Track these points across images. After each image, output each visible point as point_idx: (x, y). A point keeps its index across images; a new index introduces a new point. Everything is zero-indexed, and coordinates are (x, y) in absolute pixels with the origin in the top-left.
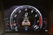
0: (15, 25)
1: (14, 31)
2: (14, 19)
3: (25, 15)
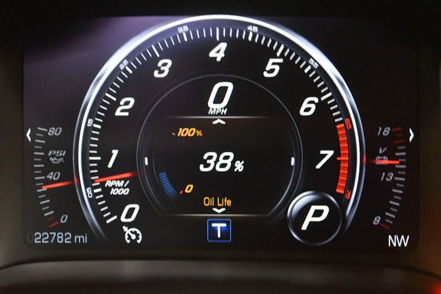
1: (110, 245)
3: (211, 103)
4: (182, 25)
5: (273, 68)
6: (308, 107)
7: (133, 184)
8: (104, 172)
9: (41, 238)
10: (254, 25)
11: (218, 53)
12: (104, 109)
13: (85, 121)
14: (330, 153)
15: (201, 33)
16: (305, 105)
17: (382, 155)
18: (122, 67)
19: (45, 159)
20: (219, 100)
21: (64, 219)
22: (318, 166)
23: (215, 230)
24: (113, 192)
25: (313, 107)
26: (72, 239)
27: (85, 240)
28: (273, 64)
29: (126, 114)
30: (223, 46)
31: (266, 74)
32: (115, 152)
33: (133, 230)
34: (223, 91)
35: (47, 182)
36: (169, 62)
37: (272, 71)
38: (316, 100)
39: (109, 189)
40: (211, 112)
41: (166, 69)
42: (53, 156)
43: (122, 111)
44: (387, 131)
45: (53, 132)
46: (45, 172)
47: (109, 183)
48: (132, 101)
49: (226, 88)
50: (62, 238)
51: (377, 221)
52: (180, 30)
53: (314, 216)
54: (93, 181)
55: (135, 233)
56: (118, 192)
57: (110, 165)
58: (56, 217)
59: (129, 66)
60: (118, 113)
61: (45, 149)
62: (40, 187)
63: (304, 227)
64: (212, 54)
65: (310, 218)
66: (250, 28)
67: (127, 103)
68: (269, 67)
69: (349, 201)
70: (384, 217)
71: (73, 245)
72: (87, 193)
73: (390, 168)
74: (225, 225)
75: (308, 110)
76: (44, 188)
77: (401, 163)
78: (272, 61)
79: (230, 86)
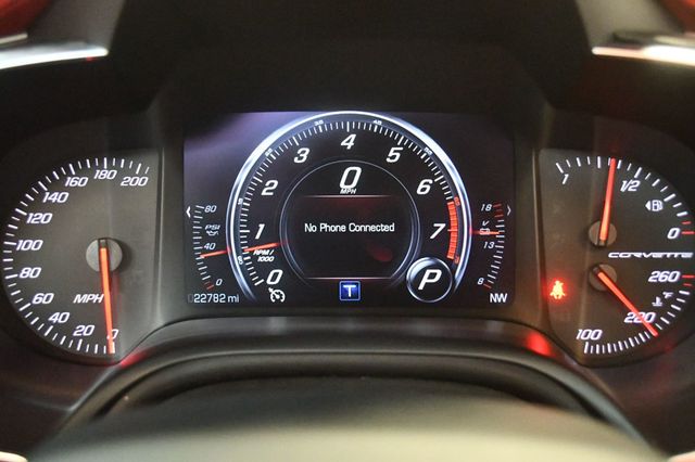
0: (264, 254)
1: (258, 304)
2: (259, 209)
3: (342, 185)
4: (317, 120)
5: (394, 155)
6: (423, 188)
7: (278, 252)
8: (252, 242)
9: (199, 298)
10: (379, 119)
11: (349, 142)
12: (253, 190)
13: (236, 200)
14: (443, 226)
15: (334, 125)
16: (421, 186)
17: (485, 227)
18: (267, 154)
19: (203, 232)
20: (349, 182)
21: (219, 282)
22: (432, 237)
23: (346, 291)
24: (260, 259)
25: (428, 187)
26: (226, 299)
27: (237, 299)
28: (395, 151)
29: (271, 194)
30: (353, 136)
31: (388, 160)
32: (262, 226)
33: (278, 291)
34: (353, 174)
35: (205, 251)
36: (308, 150)
37: (393, 157)
38: (431, 182)
39: (257, 257)
40: (342, 192)
41: (305, 156)
42: (209, 230)
43: (268, 191)
44: (489, 207)
45: (209, 209)
46: (203, 243)
47: (257, 252)
48: (276, 183)
49: (355, 171)
50: (216, 298)
51: (481, 281)
52: (317, 123)
53: (429, 278)
54: (243, 251)
55: (279, 293)
56: (265, 259)
57: (257, 237)
58: (213, 281)
59: (273, 153)
60: (264, 193)
61: (203, 223)
62: (199, 256)
63: (421, 287)
64: (343, 143)
65: (425, 280)
66: (375, 122)
67: (272, 185)
68: (391, 154)
69: (457, 265)
70: (486, 278)
71: (227, 305)
72: (238, 261)
73: (491, 238)
74: (354, 286)
75: (423, 190)
76: (202, 257)
77: (501, 234)
78: (393, 149)
79: (359, 170)
